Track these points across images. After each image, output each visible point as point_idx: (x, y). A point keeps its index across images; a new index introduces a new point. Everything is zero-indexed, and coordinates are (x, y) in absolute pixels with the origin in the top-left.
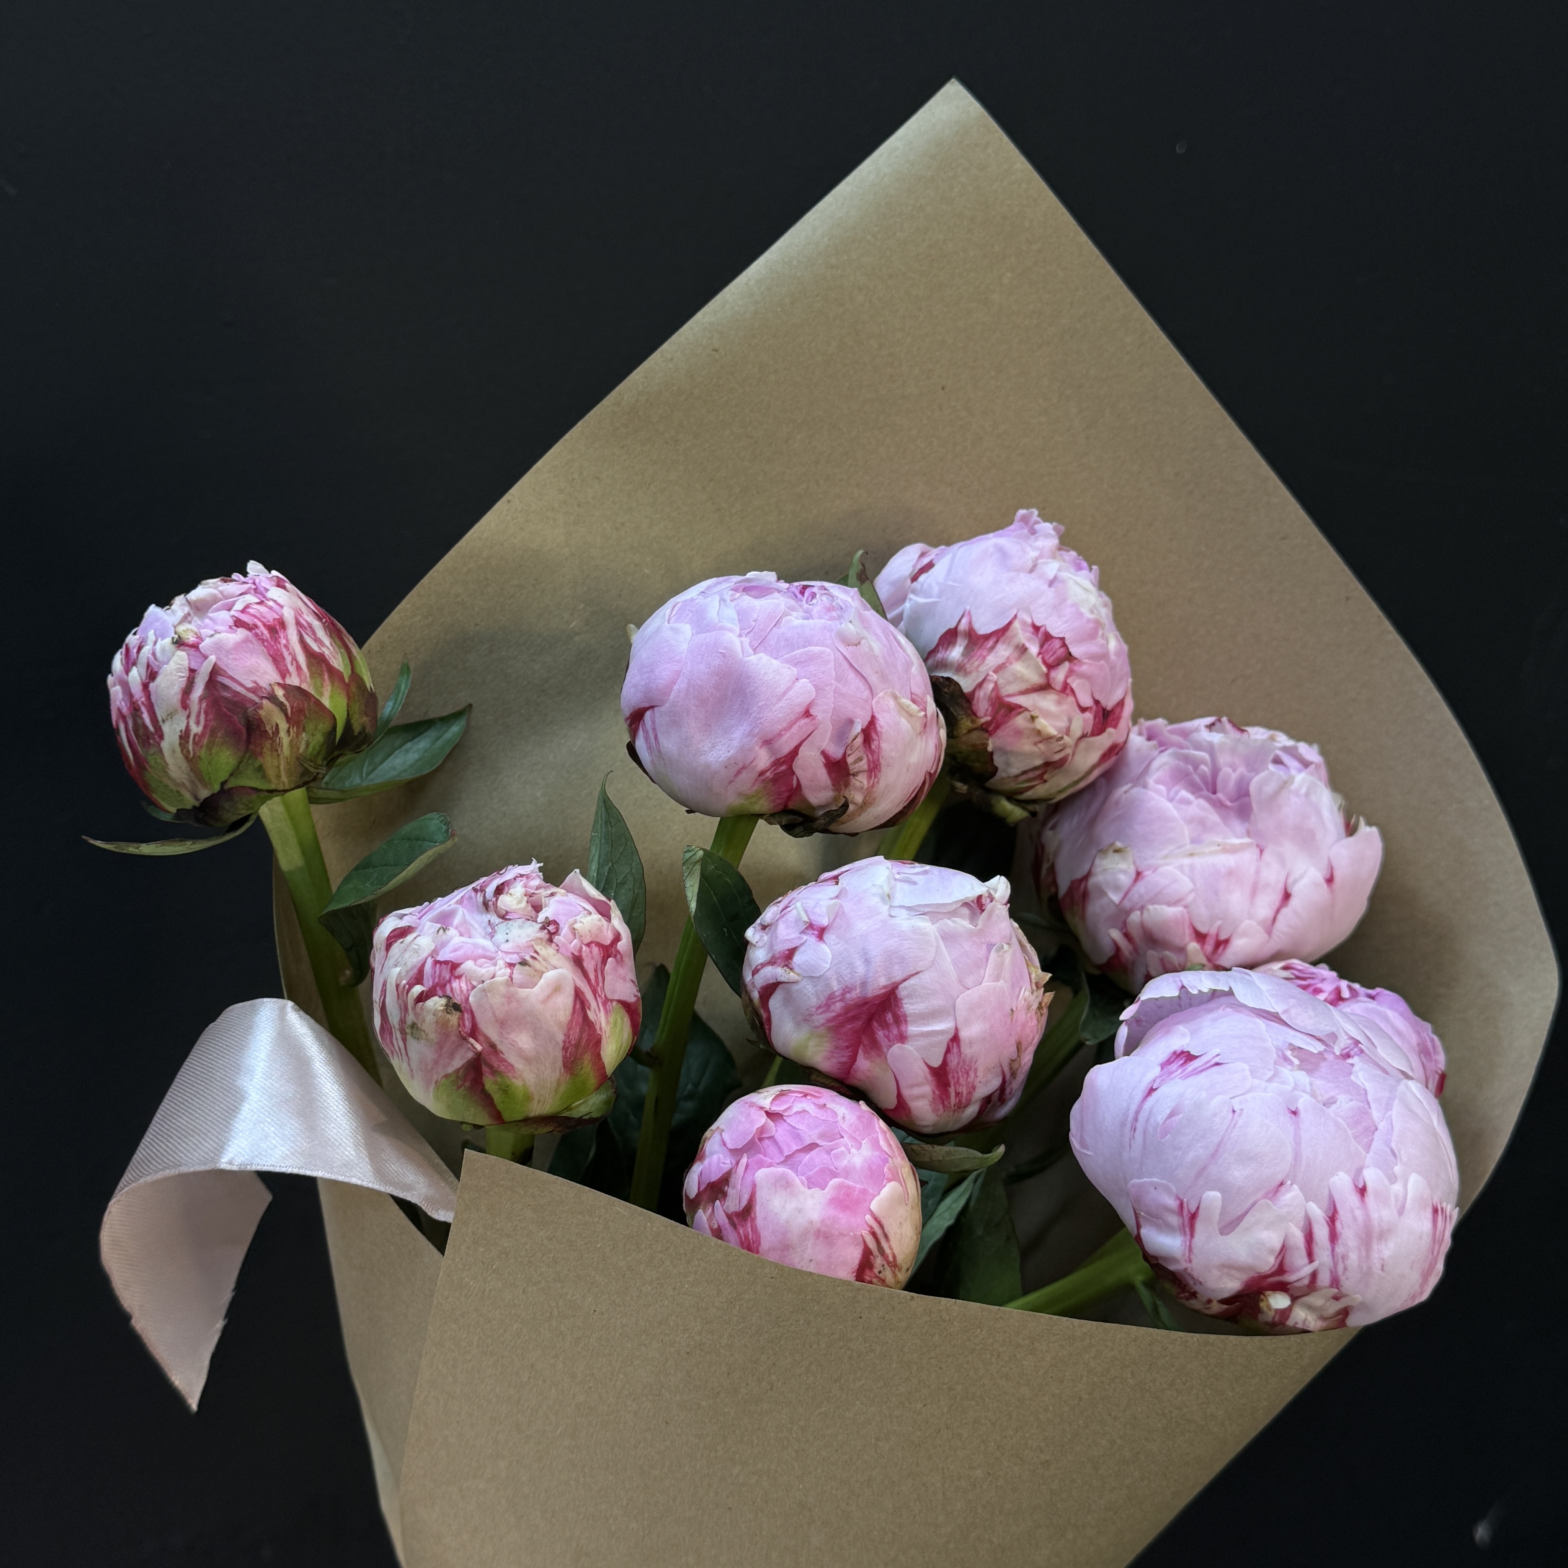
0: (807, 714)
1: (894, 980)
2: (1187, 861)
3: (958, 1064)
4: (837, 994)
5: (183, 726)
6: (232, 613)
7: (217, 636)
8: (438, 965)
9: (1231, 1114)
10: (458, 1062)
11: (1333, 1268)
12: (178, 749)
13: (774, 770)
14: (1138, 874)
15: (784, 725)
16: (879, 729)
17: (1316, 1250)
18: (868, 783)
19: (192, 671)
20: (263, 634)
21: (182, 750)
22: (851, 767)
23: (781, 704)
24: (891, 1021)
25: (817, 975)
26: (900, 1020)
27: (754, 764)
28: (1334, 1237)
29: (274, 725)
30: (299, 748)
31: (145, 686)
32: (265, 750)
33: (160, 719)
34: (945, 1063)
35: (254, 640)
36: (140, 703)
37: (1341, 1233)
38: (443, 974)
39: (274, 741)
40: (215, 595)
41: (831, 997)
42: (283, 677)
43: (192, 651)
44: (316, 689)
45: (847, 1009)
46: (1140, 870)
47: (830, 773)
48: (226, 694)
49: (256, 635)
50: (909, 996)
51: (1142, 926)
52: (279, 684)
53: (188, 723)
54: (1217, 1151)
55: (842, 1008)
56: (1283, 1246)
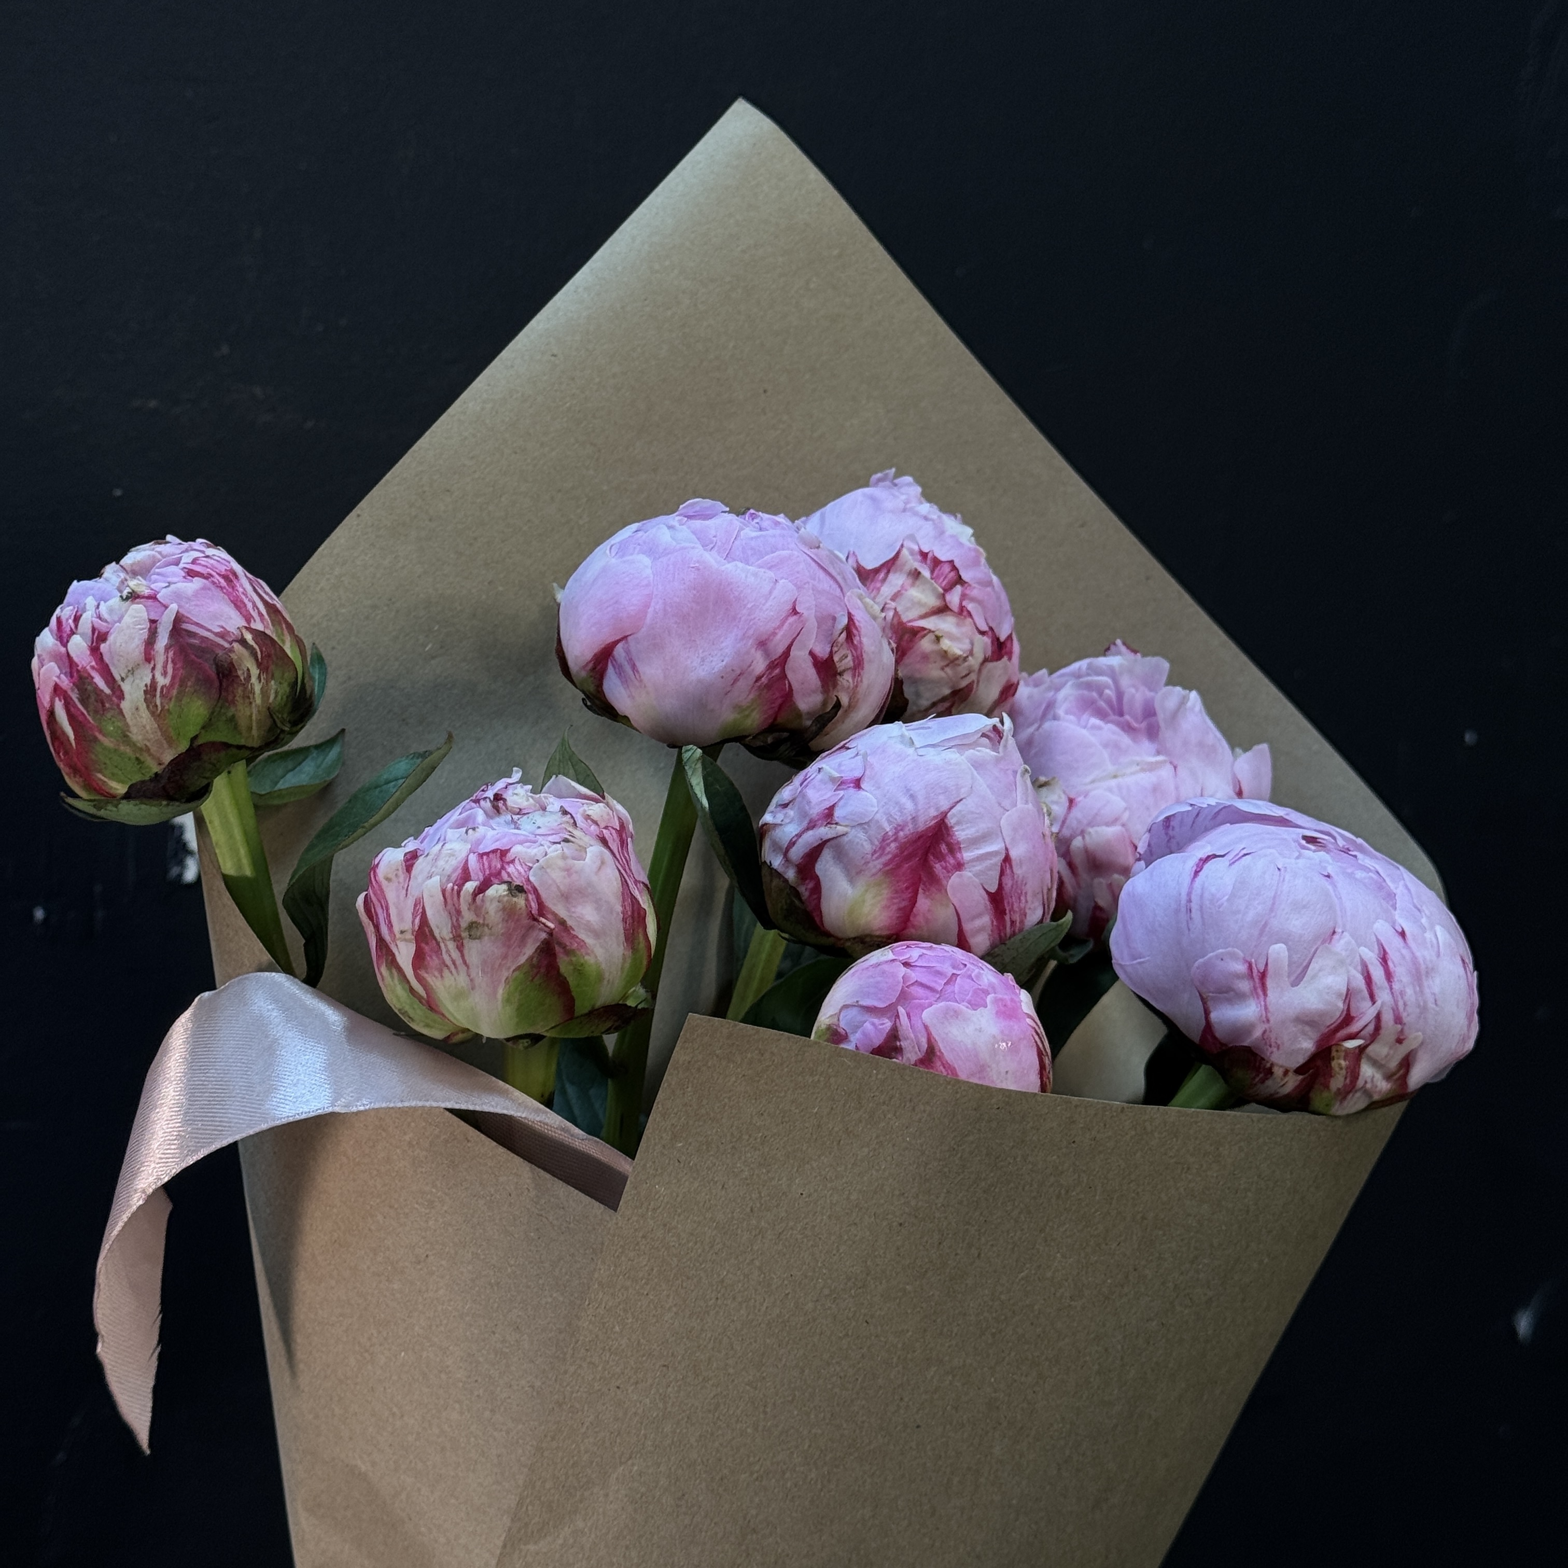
0: (794, 611)
1: (941, 810)
2: (1113, 783)
3: (1011, 887)
4: (890, 833)
5: (147, 680)
6: (181, 565)
7: (172, 586)
9: (1277, 872)
11: (1395, 1007)
12: (143, 706)
13: (769, 675)
14: (1071, 801)
15: (778, 623)
17: (1376, 991)
18: (854, 681)
19: (153, 622)
20: (219, 582)
21: (148, 707)
22: (838, 666)
24: (946, 851)
25: (867, 820)
26: (953, 848)
27: (751, 667)
28: (1389, 975)
29: (245, 669)
30: (269, 698)
31: (95, 650)
32: (237, 698)
33: (118, 678)
34: (1000, 886)
35: (212, 587)
36: (88, 668)
37: (1394, 971)
38: (493, 863)
39: (246, 688)
40: (154, 556)
41: (884, 840)
42: (248, 621)
43: (150, 602)
44: (278, 637)
45: (902, 848)
46: (1072, 796)
47: (820, 672)
48: (193, 641)
49: (214, 583)
50: (958, 823)
51: (1086, 851)
52: (246, 628)
53: (153, 676)
54: (1274, 904)
55: (897, 848)
56: (1348, 990)
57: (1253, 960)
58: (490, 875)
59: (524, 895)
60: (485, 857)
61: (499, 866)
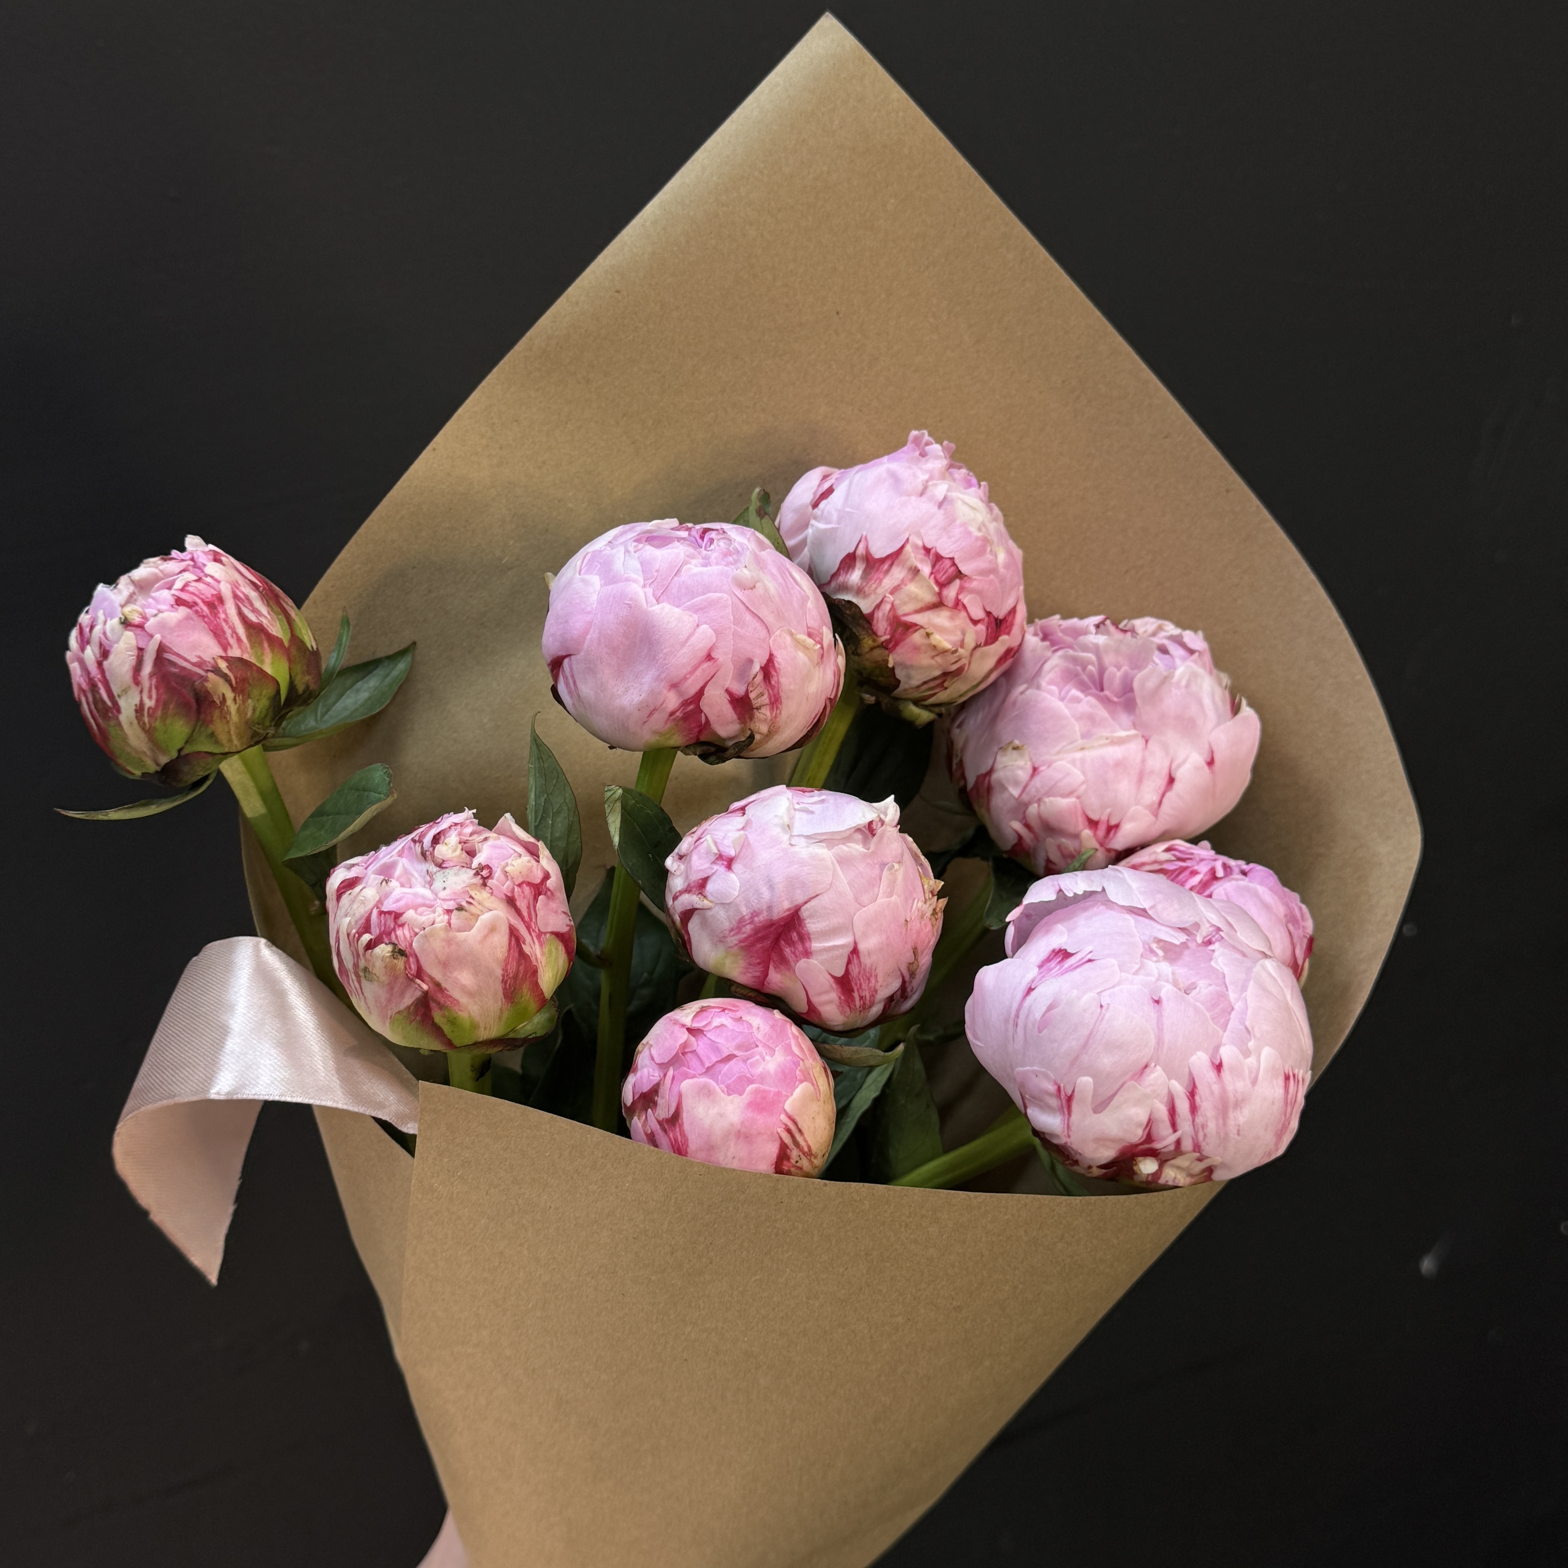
0: (709, 657)
1: (796, 903)
2: (1078, 755)
3: (859, 973)
4: (746, 917)
5: (137, 701)
6: (173, 592)
7: (161, 615)
8: (383, 915)
9: (1099, 1010)
10: (408, 999)
11: (1194, 1137)
12: (135, 722)
13: (683, 709)
14: (1035, 770)
15: (689, 669)
16: (776, 665)
17: (1179, 1121)
18: (771, 714)
19: (141, 650)
20: (202, 611)
21: (139, 723)
22: (754, 702)
23: (685, 650)
24: (797, 939)
25: (728, 902)
26: (804, 938)
27: (664, 705)
28: (1194, 1109)
29: (221, 694)
30: (246, 714)
31: (100, 664)
32: (214, 718)
33: (115, 694)
34: (847, 972)
35: (194, 616)
36: (96, 679)
37: (1200, 1106)
38: (388, 923)
39: (222, 710)
40: (156, 574)
41: (741, 921)
42: (225, 650)
43: (139, 631)
44: (257, 658)
45: (757, 931)
46: (1036, 766)
47: (734, 708)
48: (173, 670)
49: (197, 612)
50: (811, 916)
51: (1040, 817)
52: (221, 657)
53: (141, 698)
54: (1088, 1041)
55: (752, 929)
56: (1149, 1120)
58: (384, 933)
59: (405, 958)
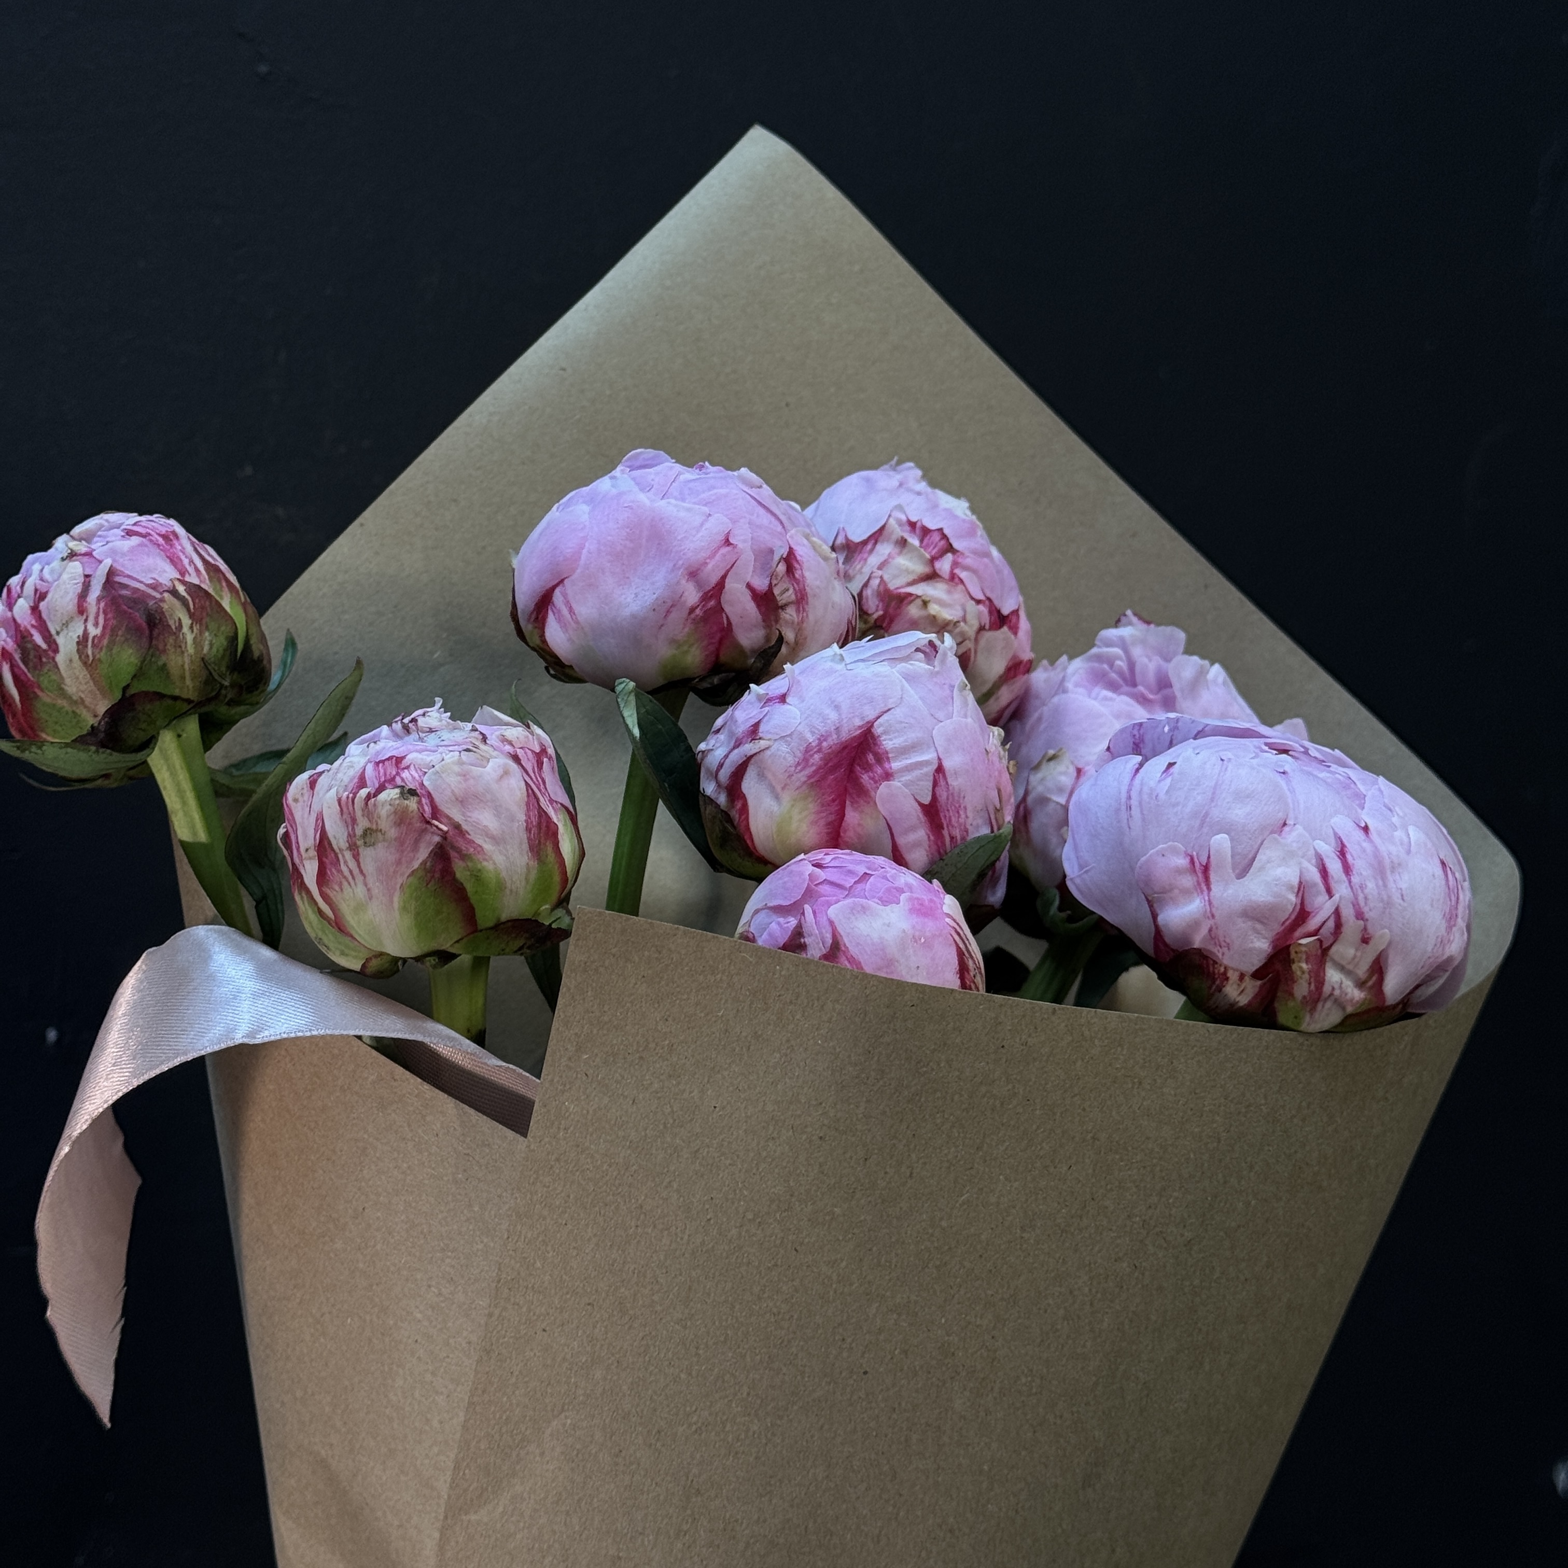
0: (727, 542)
1: (867, 719)
3: (948, 799)
4: (814, 744)
5: (80, 632)
6: (123, 527)
7: (110, 545)
11: (1354, 901)
12: (76, 657)
13: (704, 606)
14: (1079, 771)
15: (709, 553)
17: (1333, 885)
18: (798, 616)
19: (87, 576)
20: (157, 540)
21: (80, 657)
22: (778, 599)
23: (701, 534)
24: (873, 761)
25: (789, 732)
26: (881, 758)
27: (683, 599)
28: (1347, 869)
29: (177, 619)
30: (203, 649)
31: (35, 610)
32: (168, 647)
33: (53, 632)
34: (934, 797)
35: (150, 545)
36: (29, 627)
37: (1353, 864)
39: (178, 637)
41: (808, 750)
42: (183, 574)
43: (85, 559)
44: (216, 593)
45: (827, 760)
47: (758, 606)
48: (124, 592)
49: (151, 541)
50: (885, 732)
52: (178, 579)
53: (86, 627)
54: (1214, 793)
55: (821, 759)
56: (1300, 883)
57: (1195, 853)
58: (385, 781)
59: (416, 798)
60: (381, 765)
61: (394, 773)
